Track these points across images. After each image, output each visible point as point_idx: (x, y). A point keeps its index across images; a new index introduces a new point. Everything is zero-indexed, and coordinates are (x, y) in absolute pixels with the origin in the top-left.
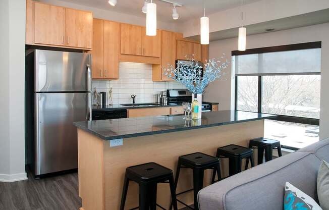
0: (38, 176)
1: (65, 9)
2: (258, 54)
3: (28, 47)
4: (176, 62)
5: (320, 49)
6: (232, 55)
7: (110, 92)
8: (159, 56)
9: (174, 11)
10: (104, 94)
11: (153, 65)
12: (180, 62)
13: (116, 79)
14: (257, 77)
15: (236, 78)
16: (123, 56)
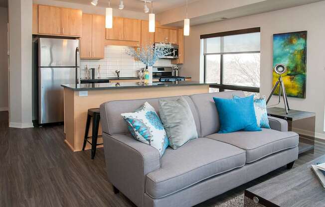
0: (41, 125)
1: (60, 8)
2: (220, 38)
3: (34, 36)
4: (154, 45)
5: (259, 33)
6: (201, 38)
7: (99, 68)
8: (139, 40)
9: (146, 6)
10: (93, 70)
11: (135, 48)
12: (156, 45)
13: (102, 58)
14: (220, 56)
15: (205, 57)
16: (109, 41)
